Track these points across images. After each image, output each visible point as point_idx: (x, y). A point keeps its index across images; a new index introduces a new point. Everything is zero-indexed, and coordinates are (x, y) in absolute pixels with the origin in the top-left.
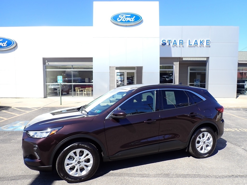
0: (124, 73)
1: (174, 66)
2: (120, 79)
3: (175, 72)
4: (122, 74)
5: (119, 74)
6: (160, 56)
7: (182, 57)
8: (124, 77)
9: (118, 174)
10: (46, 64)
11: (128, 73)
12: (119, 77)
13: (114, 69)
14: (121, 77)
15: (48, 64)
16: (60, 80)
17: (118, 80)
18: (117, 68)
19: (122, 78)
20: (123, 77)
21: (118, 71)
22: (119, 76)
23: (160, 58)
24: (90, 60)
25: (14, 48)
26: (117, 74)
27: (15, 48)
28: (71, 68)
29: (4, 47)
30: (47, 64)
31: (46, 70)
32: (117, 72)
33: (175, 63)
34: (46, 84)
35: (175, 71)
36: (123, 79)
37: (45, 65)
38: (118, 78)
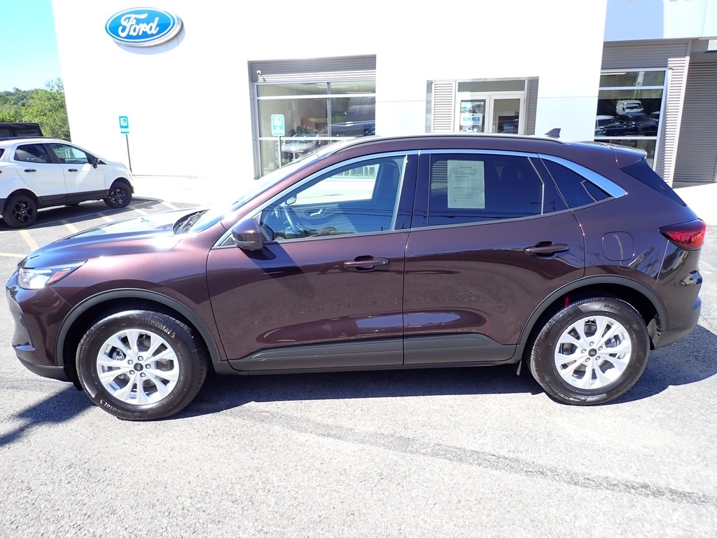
0: (484, 101)
1: (669, 74)
2: (471, 123)
3: (668, 94)
4: (479, 106)
5: (469, 106)
6: (605, 38)
7: (706, 34)
8: (484, 117)
9: (264, 414)
10: (257, 81)
11: (498, 103)
12: (470, 115)
13: (454, 90)
14: (476, 115)
15: (264, 79)
16: (278, 128)
17: (466, 127)
18: (463, 87)
19: (478, 120)
20: (480, 115)
21: (468, 95)
22: (470, 111)
23: (604, 47)
24: (368, 62)
25: (177, 35)
26: (464, 104)
27: (180, 37)
28: (324, 92)
29: (152, 35)
30: (260, 79)
31: (258, 98)
32: (462, 101)
33: (672, 62)
34: (260, 139)
35: (669, 91)
36: (480, 124)
37: (256, 84)
38: (465, 120)
